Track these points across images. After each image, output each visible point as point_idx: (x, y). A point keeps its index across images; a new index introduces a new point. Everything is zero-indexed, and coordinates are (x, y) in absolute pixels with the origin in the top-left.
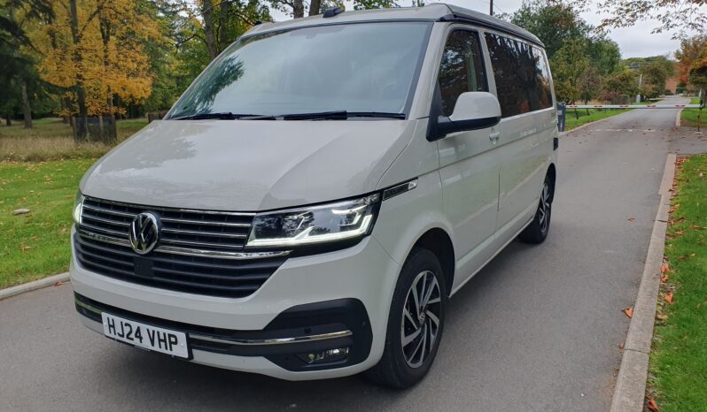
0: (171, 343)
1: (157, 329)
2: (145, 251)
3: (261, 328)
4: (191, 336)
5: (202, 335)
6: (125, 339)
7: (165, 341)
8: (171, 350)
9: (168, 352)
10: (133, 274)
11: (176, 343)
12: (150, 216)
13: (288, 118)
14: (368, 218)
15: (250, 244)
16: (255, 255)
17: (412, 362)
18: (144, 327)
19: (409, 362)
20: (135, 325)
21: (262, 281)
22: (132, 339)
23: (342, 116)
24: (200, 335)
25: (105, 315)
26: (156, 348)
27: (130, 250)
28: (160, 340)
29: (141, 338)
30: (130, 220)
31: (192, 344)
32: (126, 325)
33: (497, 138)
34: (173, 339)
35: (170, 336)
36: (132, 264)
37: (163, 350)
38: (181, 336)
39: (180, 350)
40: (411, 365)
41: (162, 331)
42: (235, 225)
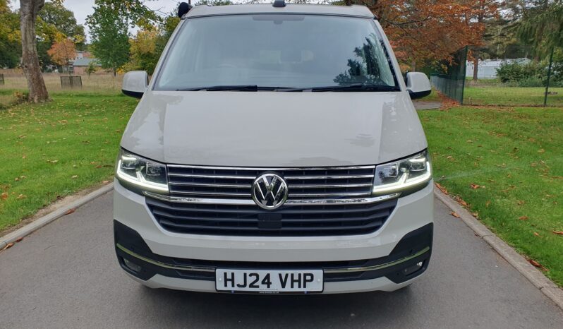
0: (305, 281)
1: (290, 272)
2: (277, 205)
3: (387, 254)
4: (326, 272)
5: (337, 269)
6: (247, 289)
7: (299, 281)
8: (305, 286)
9: (302, 289)
11: (312, 280)
15: (376, 189)
18: (275, 273)
20: (262, 273)
22: (258, 287)
24: (335, 270)
25: (220, 273)
26: (288, 288)
28: (293, 281)
29: (269, 284)
31: (327, 278)
32: (251, 275)
34: (308, 278)
35: (305, 275)
36: (256, 220)
37: (296, 289)
38: (318, 274)
39: (315, 286)
41: (296, 272)
42: (355, 177)
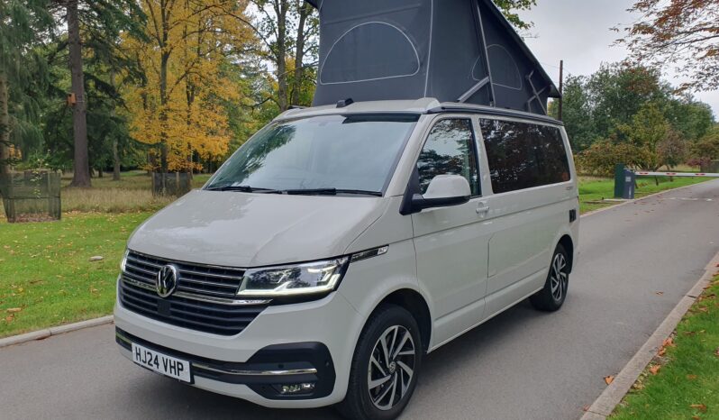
0: (179, 369)
1: (169, 358)
2: (166, 295)
3: (244, 361)
4: (194, 365)
5: (201, 364)
6: (146, 365)
7: (174, 367)
8: (178, 375)
9: (176, 377)
10: (156, 313)
11: (182, 370)
12: (173, 268)
13: (291, 192)
14: (336, 276)
15: (240, 293)
16: (244, 302)
17: (379, 404)
18: (161, 356)
19: (376, 404)
20: (154, 353)
21: (246, 324)
22: (151, 365)
23: (332, 192)
25: (134, 345)
26: (168, 373)
27: (155, 293)
28: (171, 367)
29: (158, 364)
30: (157, 270)
31: (194, 371)
32: (148, 353)
33: (486, 212)
34: (180, 367)
35: (178, 363)
36: (156, 305)
37: (173, 375)
38: (186, 364)
39: (185, 376)
40: (379, 407)
41: (173, 359)
42: (231, 277)
